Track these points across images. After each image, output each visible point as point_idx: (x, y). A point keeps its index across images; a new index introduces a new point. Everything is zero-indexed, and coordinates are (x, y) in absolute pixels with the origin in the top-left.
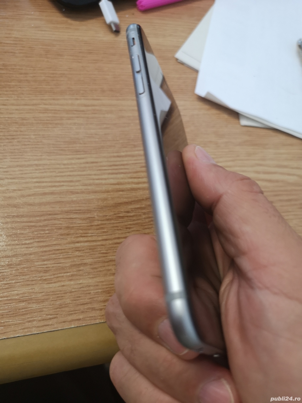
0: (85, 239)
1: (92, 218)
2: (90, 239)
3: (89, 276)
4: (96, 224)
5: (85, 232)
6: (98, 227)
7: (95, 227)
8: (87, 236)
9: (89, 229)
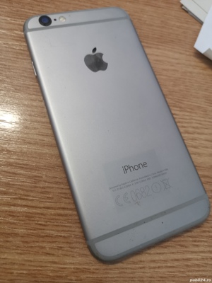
0: (24, 203)
1: (39, 177)
2: (29, 203)
3: (17, 251)
4: (41, 186)
5: (26, 193)
6: (43, 190)
7: (40, 190)
8: (27, 199)
9: (32, 191)
